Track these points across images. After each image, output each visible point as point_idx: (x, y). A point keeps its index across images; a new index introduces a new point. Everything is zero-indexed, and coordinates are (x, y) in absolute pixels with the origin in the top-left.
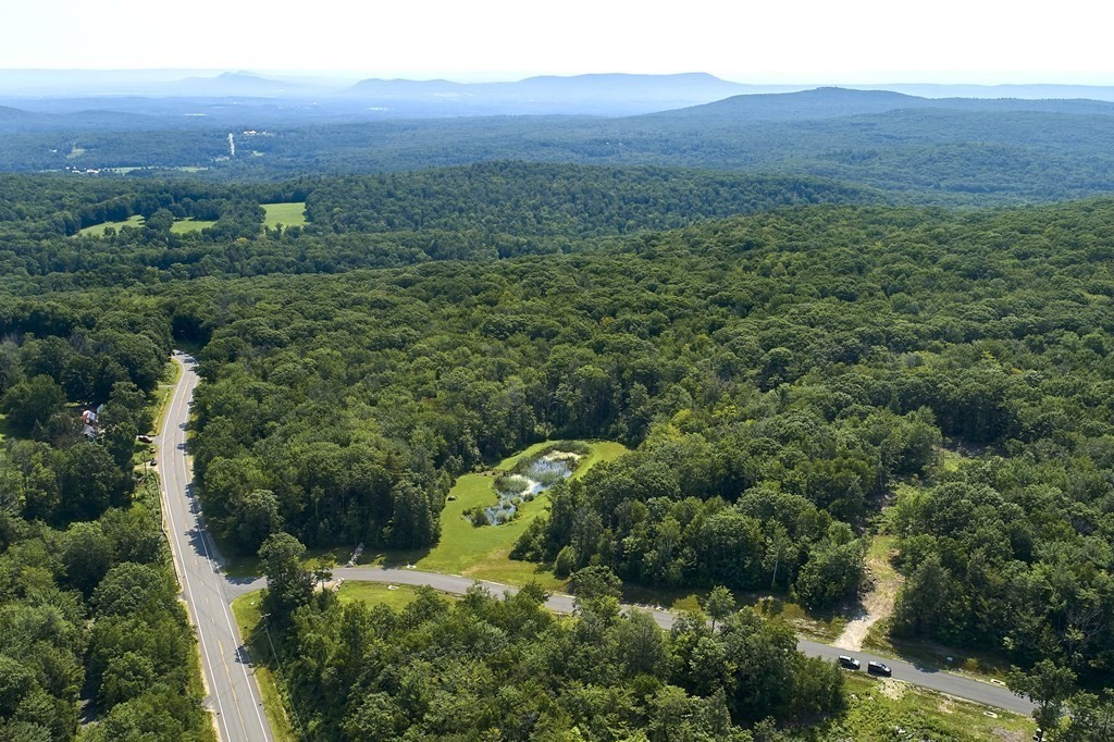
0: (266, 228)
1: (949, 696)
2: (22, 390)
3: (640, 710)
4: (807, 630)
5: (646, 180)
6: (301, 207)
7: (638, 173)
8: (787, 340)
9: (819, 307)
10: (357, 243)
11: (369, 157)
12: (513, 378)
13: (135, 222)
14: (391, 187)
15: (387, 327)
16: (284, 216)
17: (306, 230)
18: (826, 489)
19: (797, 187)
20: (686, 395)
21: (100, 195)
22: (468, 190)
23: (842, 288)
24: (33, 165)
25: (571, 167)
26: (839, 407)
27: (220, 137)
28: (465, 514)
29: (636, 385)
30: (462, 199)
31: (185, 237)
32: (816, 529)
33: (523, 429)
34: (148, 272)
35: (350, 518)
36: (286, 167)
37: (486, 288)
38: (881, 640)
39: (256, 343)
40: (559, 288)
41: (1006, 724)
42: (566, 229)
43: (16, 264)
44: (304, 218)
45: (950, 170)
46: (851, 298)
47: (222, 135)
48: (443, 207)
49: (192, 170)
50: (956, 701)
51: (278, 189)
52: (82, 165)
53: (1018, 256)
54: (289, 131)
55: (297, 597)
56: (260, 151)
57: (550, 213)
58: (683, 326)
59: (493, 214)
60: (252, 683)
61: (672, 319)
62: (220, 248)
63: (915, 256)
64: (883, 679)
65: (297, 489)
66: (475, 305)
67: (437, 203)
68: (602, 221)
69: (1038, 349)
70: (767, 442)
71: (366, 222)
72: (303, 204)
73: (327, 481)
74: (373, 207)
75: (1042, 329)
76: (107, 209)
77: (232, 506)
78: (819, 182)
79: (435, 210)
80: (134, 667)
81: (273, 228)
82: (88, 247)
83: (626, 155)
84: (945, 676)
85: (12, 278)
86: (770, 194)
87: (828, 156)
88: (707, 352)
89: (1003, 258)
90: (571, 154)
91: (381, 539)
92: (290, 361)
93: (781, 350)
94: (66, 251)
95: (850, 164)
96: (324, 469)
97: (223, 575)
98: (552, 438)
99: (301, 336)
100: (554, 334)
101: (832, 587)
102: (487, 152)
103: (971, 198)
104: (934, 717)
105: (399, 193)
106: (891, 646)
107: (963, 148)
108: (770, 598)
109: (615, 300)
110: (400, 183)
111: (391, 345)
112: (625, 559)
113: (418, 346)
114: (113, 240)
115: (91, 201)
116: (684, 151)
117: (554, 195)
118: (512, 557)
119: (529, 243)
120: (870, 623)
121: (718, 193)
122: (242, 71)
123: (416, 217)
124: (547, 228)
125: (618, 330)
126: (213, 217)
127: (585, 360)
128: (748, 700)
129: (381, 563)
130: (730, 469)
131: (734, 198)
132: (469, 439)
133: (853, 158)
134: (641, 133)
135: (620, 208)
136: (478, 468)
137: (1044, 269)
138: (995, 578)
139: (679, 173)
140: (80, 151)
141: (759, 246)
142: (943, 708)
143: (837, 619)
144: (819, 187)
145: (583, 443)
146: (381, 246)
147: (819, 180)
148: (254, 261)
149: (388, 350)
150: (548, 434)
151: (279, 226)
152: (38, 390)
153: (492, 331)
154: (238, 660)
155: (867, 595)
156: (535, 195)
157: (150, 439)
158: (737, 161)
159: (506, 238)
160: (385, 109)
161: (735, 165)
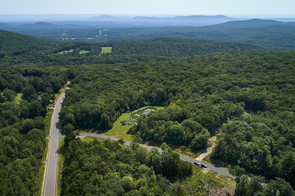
0: (101, 53)
1: (219, 174)
2: (26, 88)
3: (134, 170)
4: (190, 155)
5: (199, 43)
6: (111, 48)
7: (197, 41)
8: (212, 83)
9: (224, 75)
10: (121, 57)
11: (133, 36)
12: (141, 90)
13: (71, 51)
14: (133, 43)
15: (116, 77)
16: (107, 50)
17: (111, 53)
18: (206, 121)
19: (239, 45)
20: (181, 96)
21: (64, 44)
22: (153, 45)
23: (233, 71)
24: (54, 37)
25: (180, 39)
26: (219, 101)
27: (98, 31)
28: (121, 122)
29: (170, 93)
30: (150, 47)
31: (82, 55)
32: (199, 130)
33: (141, 103)
34: (70, 63)
35: (91, 122)
36: (112, 38)
37: (144, 69)
38: (207, 159)
39: (83, 80)
40: (162, 69)
41: (232, 182)
42: (176, 55)
43: (41, 60)
44: (111, 51)
45: (285, 41)
46: (235, 73)
47: (98, 30)
48: (145, 49)
49: (90, 39)
50: (221, 175)
51: (106, 43)
52: (65, 37)
53: (285, 64)
54: (115, 29)
55: (70, 139)
56: (107, 34)
57: (172, 51)
58: (188, 79)
59: (158, 51)
60: (57, 158)
61: (186, 77)
62: (88, 57)
63: (257, 63)
64: (204, 168)
65: (79, 114)
66: (140, 73)
67: (144, 47)
68: (186, 53)
69: (280, 88)
70: (195, 108)
71: (125, 52)
72: (111, 47)
73: (87, 113)
74: (128, 48)
75: (283, 83)
76: (65, 48)
77: (64, 117)
78: (246, 44)
79: (143, 49)
80: (27, 151)
81: (103, 53)
82: (58, 56)
83: (198, 36)
84: (221, 169)
85: (39, 63)
86: (232, 47)
87: (252, 37)
88: (191, 86)
89: (280, 64)
90: (183, 36)
91: (97, 127)
92: (89, 84)
93: (210, 86)
94: (53, 57)
95: (257, 39)
96: (86, 110)
97: (60, 133)
98: (149, 105)
99: (95, 78)
100: (155, 80)
101: (198, 145)
102: (162, 35)
103: (289, 49)
104: (213, 178)
105: (135, 45)
106: (210, 160)
107: (290, 35)
108: (184, 147)
109: (174, 72)
110: (136, 42)
111: (115, 81)
112: (151, 135)
113: (121, 82)
114: (65, 55)
115: (62, 46)
116: (213, 36)
117: (174, 46)
118: (127, 133)
119: (165, 58)
120: (206, 154)
121: (218, 46)
122: (106, 15)
123: (138, 51)
124: (171, 54)
125: (172, 80)
126: (89, 50)
127: (160, 87)
128: (165, 170)
129: (97, 133)
130: (183, 114)
131: (222, 48)
132: (127, 104)
133: (258, 38)
134: (203, 31)
135: (191, 50)
136: (128, 112)
137: (290, 67)
138: (238, 145)
139: (208, 41)
140: (65, 34)
141: (218, 60)
142: (217, 177)
143: (198, 153)
144: (246, 45)
145: (156, 107)
146: (127, 58)
147: (246, 43)
148: (95, 61)
149: (114, 83)
150: (148, 105)
151: (104, 52)
152: (29, 89)
153: (141, 79)
154: (56, 152)
155: (209, 148)
156: (169, 46)
157: (55, 101)
158: (227, 38)
159: (159, 57)
160: (140, 24)
161: (226, 39)
